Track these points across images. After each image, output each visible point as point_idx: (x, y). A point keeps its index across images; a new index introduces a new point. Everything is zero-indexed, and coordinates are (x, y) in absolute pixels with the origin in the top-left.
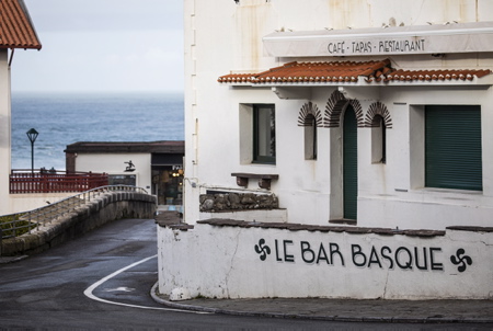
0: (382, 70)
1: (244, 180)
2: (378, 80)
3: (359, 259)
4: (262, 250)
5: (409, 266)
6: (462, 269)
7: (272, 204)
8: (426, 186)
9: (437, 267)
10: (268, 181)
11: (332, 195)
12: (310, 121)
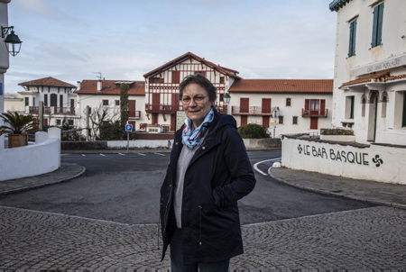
0: (384, 77)
1: (344, 124)
2: (381, 80)
3: (333, 156)
4: (300, 149)
5: (353, 161)
6: (378, 166)
7: (351, 133)
8: (403, 126)
9: (366, 163)
10: (351, 125)
11: (369, 130)
12: (364, 101)
